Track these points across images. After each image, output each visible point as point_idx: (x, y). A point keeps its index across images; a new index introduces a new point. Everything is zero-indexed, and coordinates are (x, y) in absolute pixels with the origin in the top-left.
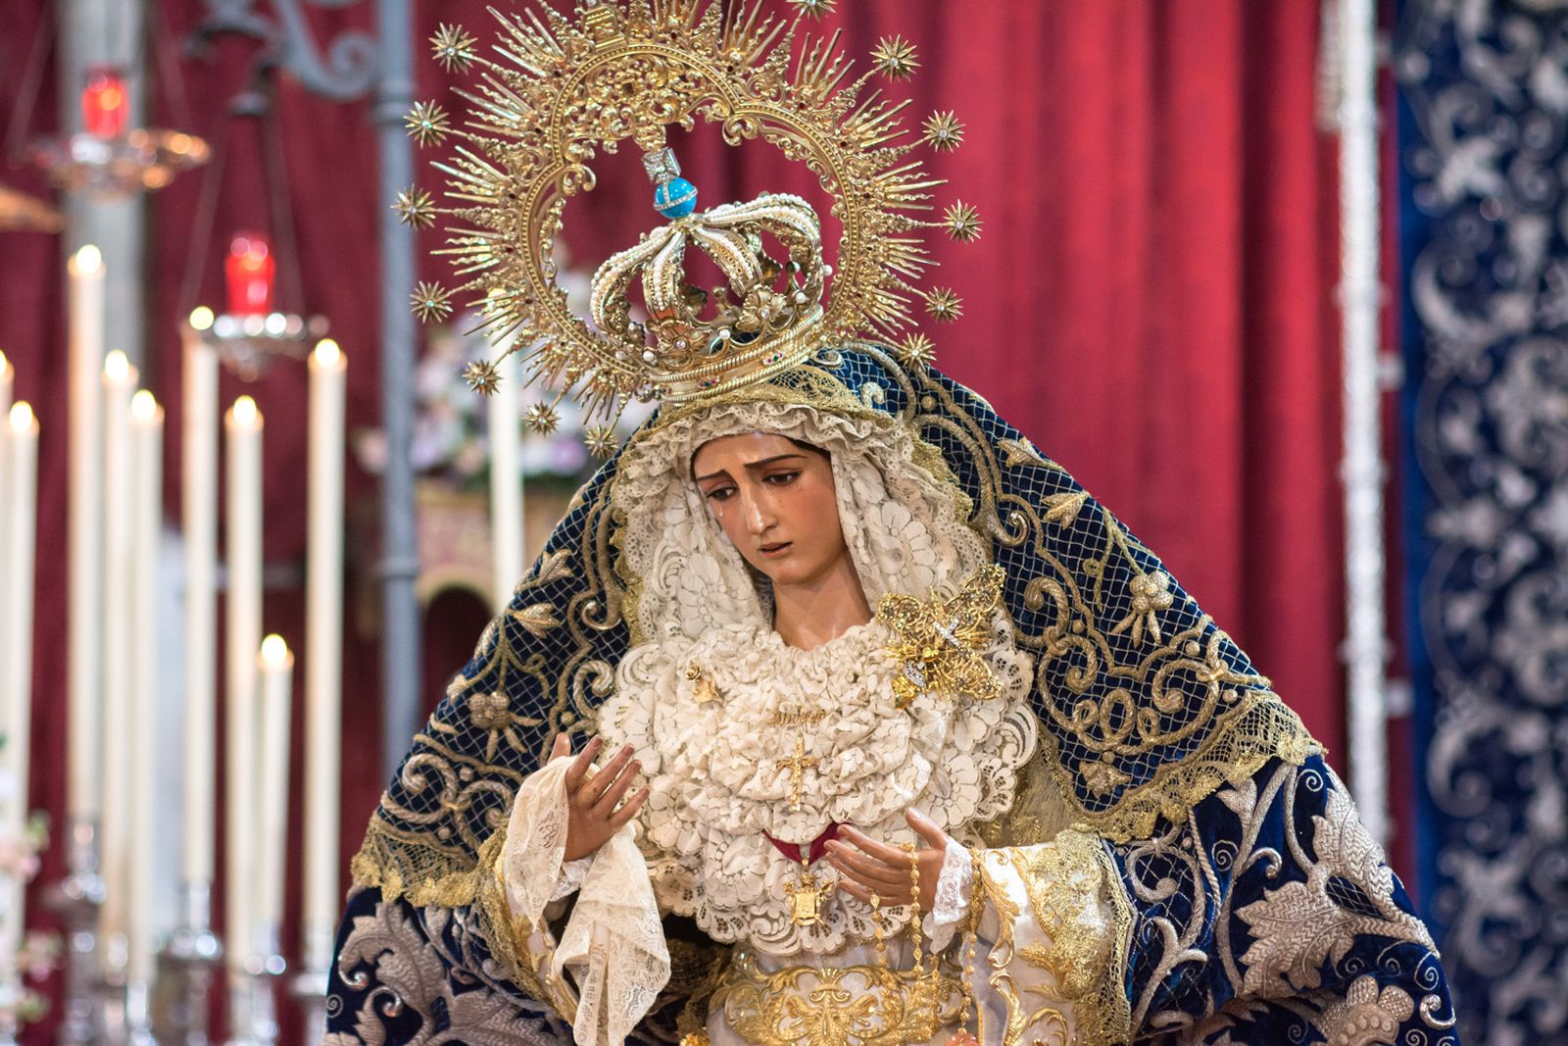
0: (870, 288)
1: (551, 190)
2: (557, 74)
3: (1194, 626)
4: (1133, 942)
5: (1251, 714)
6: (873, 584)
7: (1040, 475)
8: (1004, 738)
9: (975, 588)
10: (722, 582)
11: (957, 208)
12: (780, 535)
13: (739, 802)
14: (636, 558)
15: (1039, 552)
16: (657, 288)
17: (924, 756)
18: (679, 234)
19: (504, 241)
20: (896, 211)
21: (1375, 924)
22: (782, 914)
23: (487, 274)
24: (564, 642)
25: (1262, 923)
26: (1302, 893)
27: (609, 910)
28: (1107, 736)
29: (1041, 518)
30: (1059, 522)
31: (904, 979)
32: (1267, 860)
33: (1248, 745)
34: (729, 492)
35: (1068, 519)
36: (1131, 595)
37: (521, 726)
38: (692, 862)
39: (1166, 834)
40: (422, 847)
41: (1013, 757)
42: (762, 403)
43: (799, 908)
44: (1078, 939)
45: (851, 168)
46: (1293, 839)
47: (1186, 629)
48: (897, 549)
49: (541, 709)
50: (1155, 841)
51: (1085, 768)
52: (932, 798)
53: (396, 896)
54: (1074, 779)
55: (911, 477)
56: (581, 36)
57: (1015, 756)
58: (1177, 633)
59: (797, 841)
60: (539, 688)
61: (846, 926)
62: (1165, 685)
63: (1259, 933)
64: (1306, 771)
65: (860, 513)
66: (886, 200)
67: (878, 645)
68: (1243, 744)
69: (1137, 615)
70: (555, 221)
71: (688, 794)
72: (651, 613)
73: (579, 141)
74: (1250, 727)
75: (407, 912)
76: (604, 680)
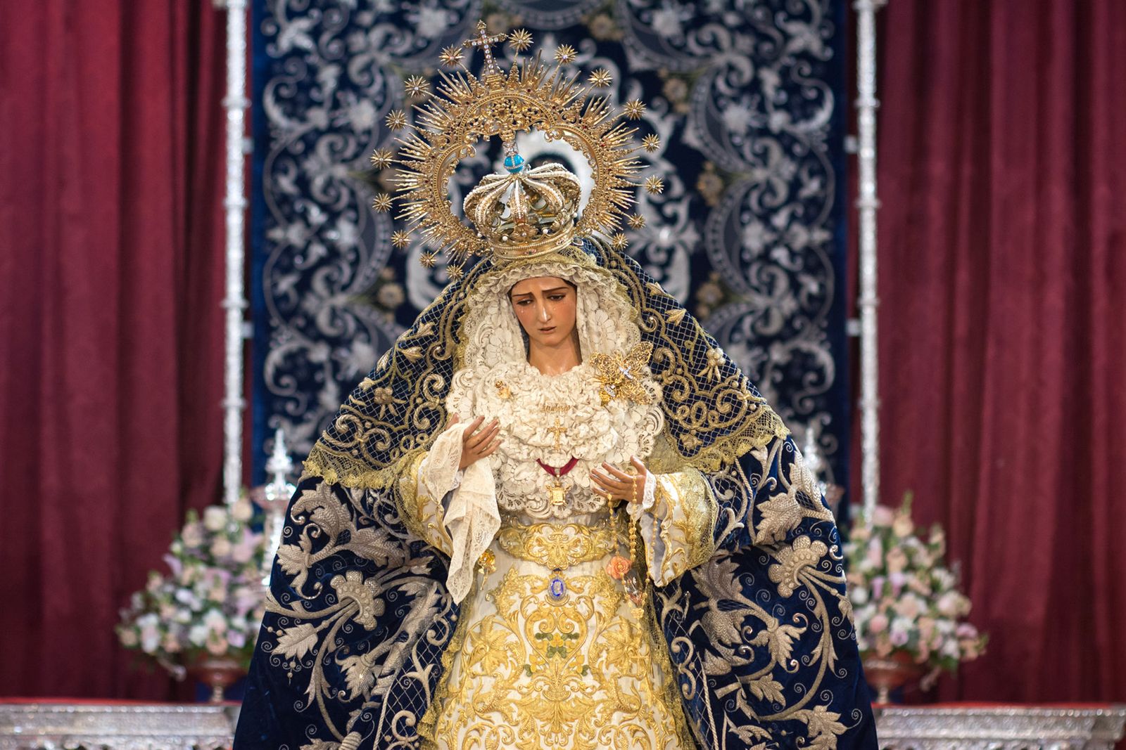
0: (603, 212)
3: (735, 374)
4: (718, 518)
5: (762, 416)
7: (665, 300)
8: (648, 422)
12: (552, 323)
13: (527, 446)
14: (469, 329)
15: (663, 336)
17: (615, 429)
18: (517, 181)
19: (424, 177)
21: (812, 512)
22: (542, 499)
23: (413, 192)
24: (422, 365)
25: (767, 511)
26: (785, 498)
27: (474, 496)
28: (694, 422)
29: (665, 320)
30: (673, 323)
32: (771, 483)
33: (763, 430)
34: (529, 302)
35: (678, 322)
36: (707, 358)
37: (396, 404)
39: (725, 469)
40: (345, 458)
41: (653, 431)
43: (555, 497)
44: (697, 517)
45: (604, 157)
46: (781, 474)
47: (732, 375)
48: (599, 332)
49: (407, 396)
50: (721, 472)
52: (615, 448)
53: (335, 482)
54: (678, 442)
55: (613, 299)
58: (728, 377)
59: (557, 466)
60: (407, 386)
62: (722, 400)
63: (765, 515)
64: (786, 443)
65: (586, 314)
66: (618, 172)
67: (591, 376)
68: (760, 429)
69: (710, 368)
70: (452, 170)
72: (471, 355)
74: (762, 421)
75: (337, 488)
76: (440, 384)
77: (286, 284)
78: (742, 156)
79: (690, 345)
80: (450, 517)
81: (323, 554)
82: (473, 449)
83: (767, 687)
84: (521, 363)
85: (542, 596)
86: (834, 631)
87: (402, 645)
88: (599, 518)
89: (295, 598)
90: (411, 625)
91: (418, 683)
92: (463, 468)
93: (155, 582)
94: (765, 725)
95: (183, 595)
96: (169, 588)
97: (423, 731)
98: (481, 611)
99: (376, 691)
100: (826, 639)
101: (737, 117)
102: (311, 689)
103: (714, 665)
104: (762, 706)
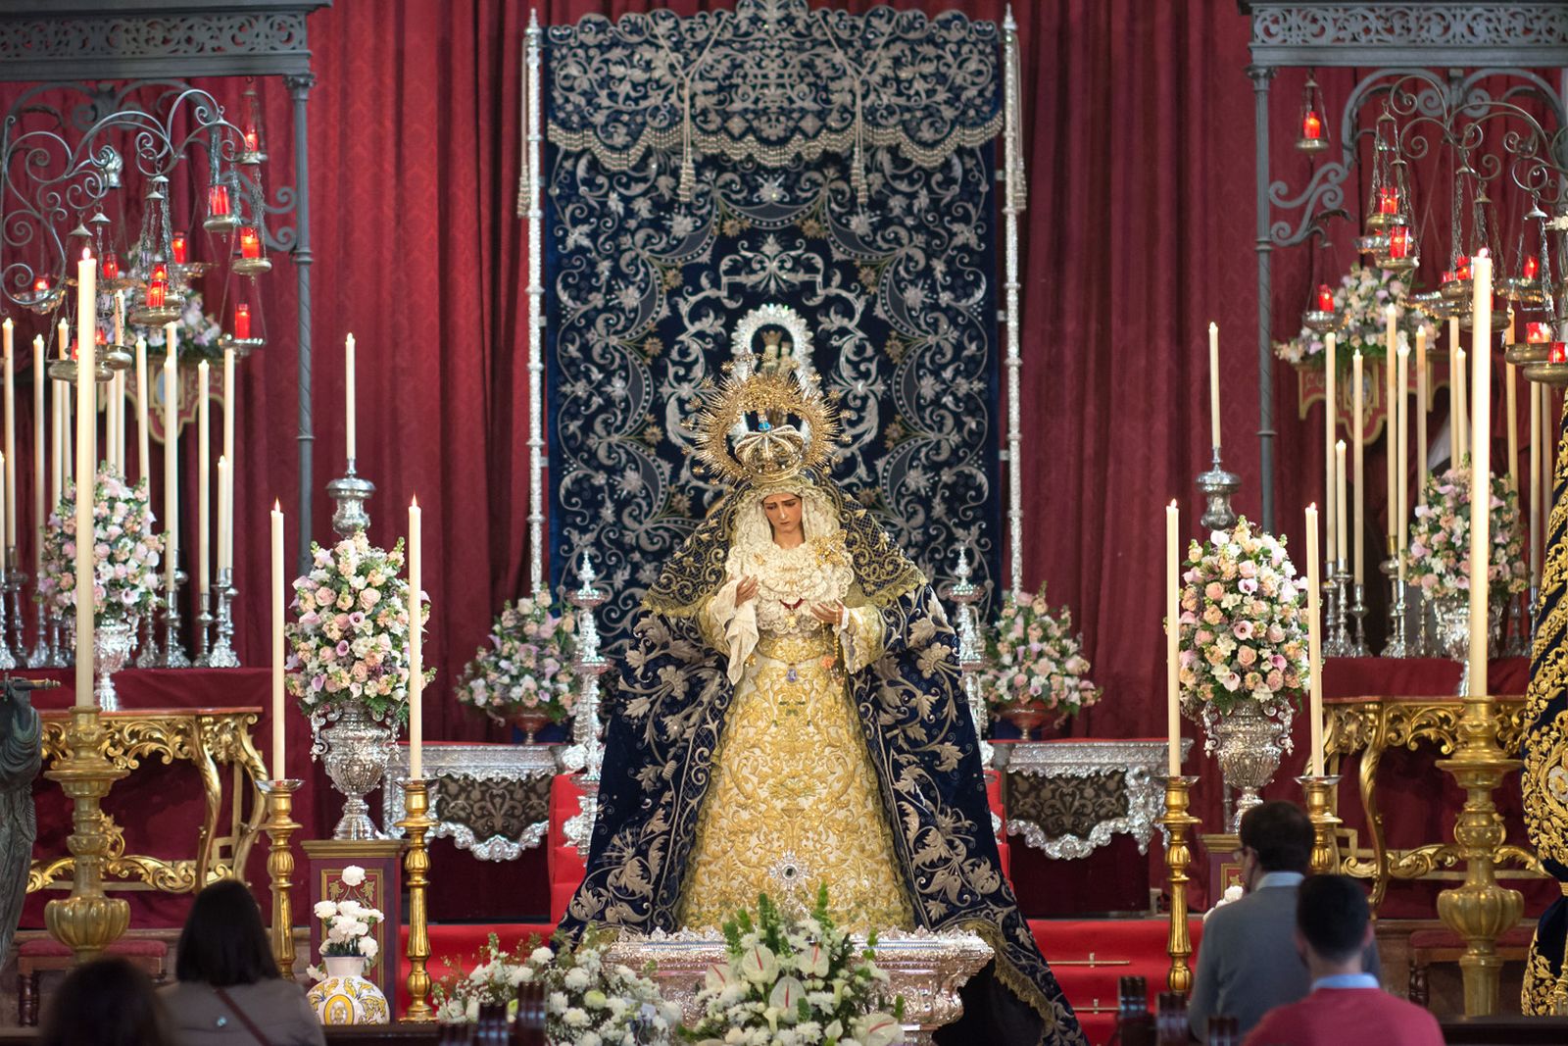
3: (896, 547)
4: (886, 634)
5: (912, 572)
6: (808, 533)
7: (853, 505)
8: (844, 577)
9: (837, 535)
10: (763, 530)
12: (785, 520)
13: (774, 592)
15: (853, 525)
17: (825, 581)
18: (767, 437)
22: (784, 623)
25: (915, 628)
26: (925, 621)
27: (743, 623)
28: (872, 576)
29: (854, 516)
30: (859, 517)
31: (812, 640)
32: (917, 612)
34: (774, 508)
35: (862, 517)
36: (879, 538)
37: (696, 567)
40: (666, 599)
41: (847, 582)
42: (789, 485)
43: (789, 622)
44: (873, 633)
46: (923, 606)
47: (893, 548)
48: (815, 524)
49: (702, 562)
50: (888, 606)
51: (866, 585)
52: (826, 593)
53: (660, 613)
54: (863, 588)
55: (823, 505)
58: (891, 550)
59: (791, 604)
60: (702, 556)
61: (801, 626)
62: (888, 563)
63: (914, 631)
64: (926, 588)
65: (808, 514)
67: (810, 550)
68: (910, 580)
69: (881, 544)
72: (739, 538)
74: (912, 576)
75: (661, 617)
76: (721, 554)
77: (574, 426)
78: (918, 326)
79: (869, 530)
80: (730, 633)
81: (652, 655)
82: (742, 596)
83: (917, 732)
84: (770, 542)
85: (783, 680)
86: (955, 698)
87: (700, 709)
88: (816, 633)
89: (637, 682)
90: (705, 698)
91: (710, 731)
92: (737, 606)
93: (482, 653)
94: (915, 754)
95: (503, 664)
96: (493, 659)
97: (714, 760)
98: (747, 689)
99: (685, 736)
100: (951, 703)
101: (914, 296)
102: (647, 735)
103: (885, 719)
104: (914, 743)
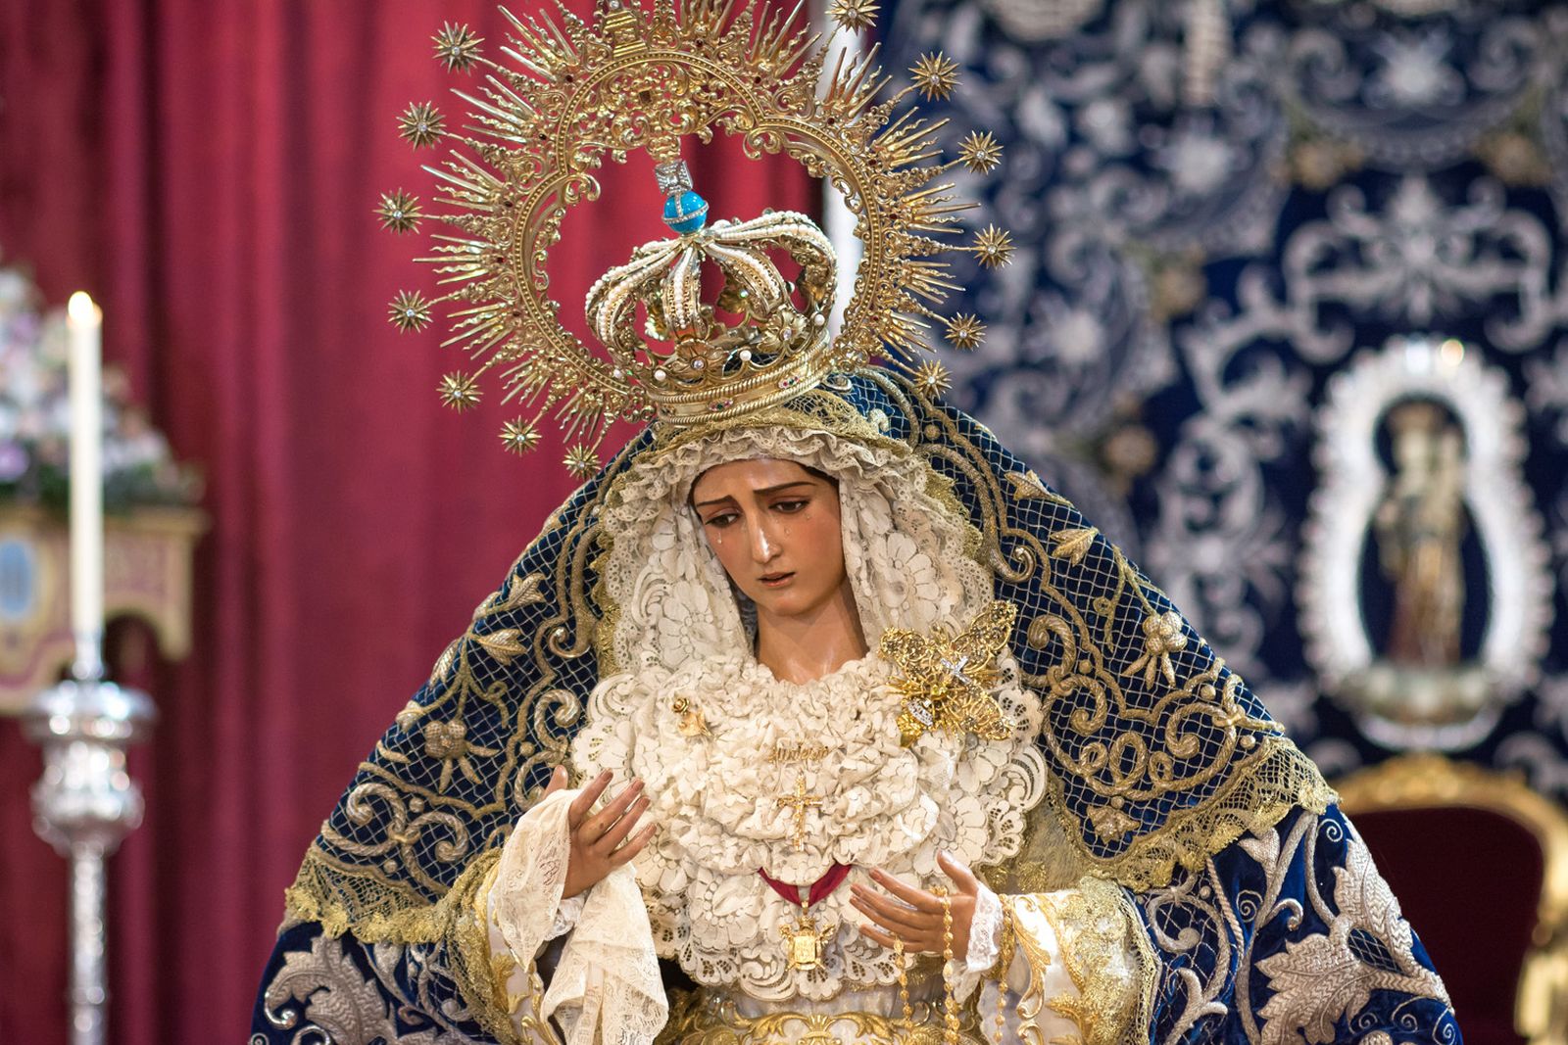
0: (887, 312)
1: (552, 198)
2: (570, 79)
3: (1209, 669)
4: (1159, 993)
5: (1270, 761)
6: (872, 617)
7: (1048, 510)
8: (1010, 780)
9: (985, 624)
10: (709, 611)
11: (988, 233)
12: (784, 565)
13: (735, 840)
14: (616, 584)
15: (1046, 589)
16: (679, 306)
17: (931, 797)
18: (690, 249)
19: (495, 251)
20: (923, 233)
21: (1393, 979)
22: (774, 958)
23: (473, 284)
24: (528, 669)
25: (1283, 975)
26: (1324, 946)
27: (605, 951)
28: (1117, 780)
29: (1050, 553)
30: (1068, 559)
31: (896, 1027)
32: (1289, 911)
33: (1269, 792)
34: (730, 519)
35: (1078, 557)
36: (1144, 635)
37: (477, 757)
38: (675, 902)
39: (1183, 883)
40: (368, 880)
41: (1021, 800)
42: (780, 428)
43: (797, 953)
44: (1106, 990)
45: (878, 187)
46: (1314, 891)
47: (1201, 672)
48: (899, 582)
49: (498, 738)
50: (1173, 889)
51: (1092, 813)
52: (936, 841)
53: (342, 931)
54: (1082, 824)
55: (923, 508)
56: (599, 41)
57: (1023, 799)
58: (1191, 677)
59: (799, 882)
60: (499, 716)
61: (844, 971)
62: (1179, 729)
63: (1279, 987)
64: (1327, 820)
65: (865, 543)
66: (913, 221)
67: (880, 681)
68: (1263, 791)
69: (1151, 657)
70: (553, 231)
71: (677, 832)
72: (628, 643)
73: (586, 150)
74: (1270, 774)
76: (568, 709)
80: (557, 997)
82: (595, 846)
92: (576, 891)
